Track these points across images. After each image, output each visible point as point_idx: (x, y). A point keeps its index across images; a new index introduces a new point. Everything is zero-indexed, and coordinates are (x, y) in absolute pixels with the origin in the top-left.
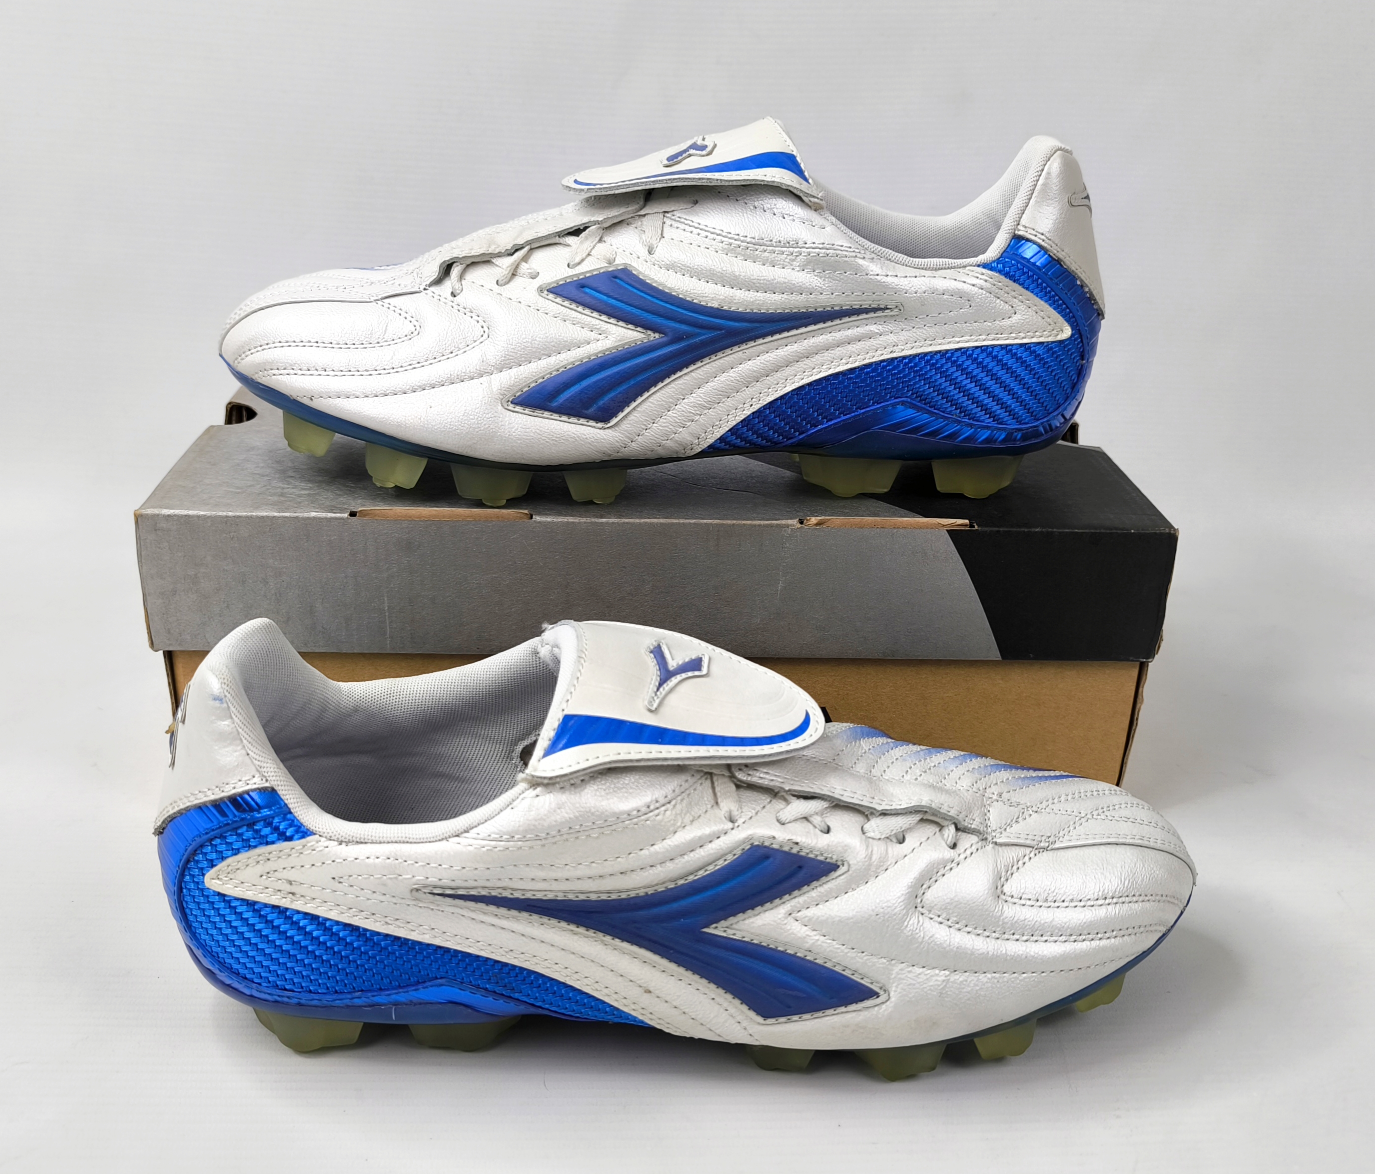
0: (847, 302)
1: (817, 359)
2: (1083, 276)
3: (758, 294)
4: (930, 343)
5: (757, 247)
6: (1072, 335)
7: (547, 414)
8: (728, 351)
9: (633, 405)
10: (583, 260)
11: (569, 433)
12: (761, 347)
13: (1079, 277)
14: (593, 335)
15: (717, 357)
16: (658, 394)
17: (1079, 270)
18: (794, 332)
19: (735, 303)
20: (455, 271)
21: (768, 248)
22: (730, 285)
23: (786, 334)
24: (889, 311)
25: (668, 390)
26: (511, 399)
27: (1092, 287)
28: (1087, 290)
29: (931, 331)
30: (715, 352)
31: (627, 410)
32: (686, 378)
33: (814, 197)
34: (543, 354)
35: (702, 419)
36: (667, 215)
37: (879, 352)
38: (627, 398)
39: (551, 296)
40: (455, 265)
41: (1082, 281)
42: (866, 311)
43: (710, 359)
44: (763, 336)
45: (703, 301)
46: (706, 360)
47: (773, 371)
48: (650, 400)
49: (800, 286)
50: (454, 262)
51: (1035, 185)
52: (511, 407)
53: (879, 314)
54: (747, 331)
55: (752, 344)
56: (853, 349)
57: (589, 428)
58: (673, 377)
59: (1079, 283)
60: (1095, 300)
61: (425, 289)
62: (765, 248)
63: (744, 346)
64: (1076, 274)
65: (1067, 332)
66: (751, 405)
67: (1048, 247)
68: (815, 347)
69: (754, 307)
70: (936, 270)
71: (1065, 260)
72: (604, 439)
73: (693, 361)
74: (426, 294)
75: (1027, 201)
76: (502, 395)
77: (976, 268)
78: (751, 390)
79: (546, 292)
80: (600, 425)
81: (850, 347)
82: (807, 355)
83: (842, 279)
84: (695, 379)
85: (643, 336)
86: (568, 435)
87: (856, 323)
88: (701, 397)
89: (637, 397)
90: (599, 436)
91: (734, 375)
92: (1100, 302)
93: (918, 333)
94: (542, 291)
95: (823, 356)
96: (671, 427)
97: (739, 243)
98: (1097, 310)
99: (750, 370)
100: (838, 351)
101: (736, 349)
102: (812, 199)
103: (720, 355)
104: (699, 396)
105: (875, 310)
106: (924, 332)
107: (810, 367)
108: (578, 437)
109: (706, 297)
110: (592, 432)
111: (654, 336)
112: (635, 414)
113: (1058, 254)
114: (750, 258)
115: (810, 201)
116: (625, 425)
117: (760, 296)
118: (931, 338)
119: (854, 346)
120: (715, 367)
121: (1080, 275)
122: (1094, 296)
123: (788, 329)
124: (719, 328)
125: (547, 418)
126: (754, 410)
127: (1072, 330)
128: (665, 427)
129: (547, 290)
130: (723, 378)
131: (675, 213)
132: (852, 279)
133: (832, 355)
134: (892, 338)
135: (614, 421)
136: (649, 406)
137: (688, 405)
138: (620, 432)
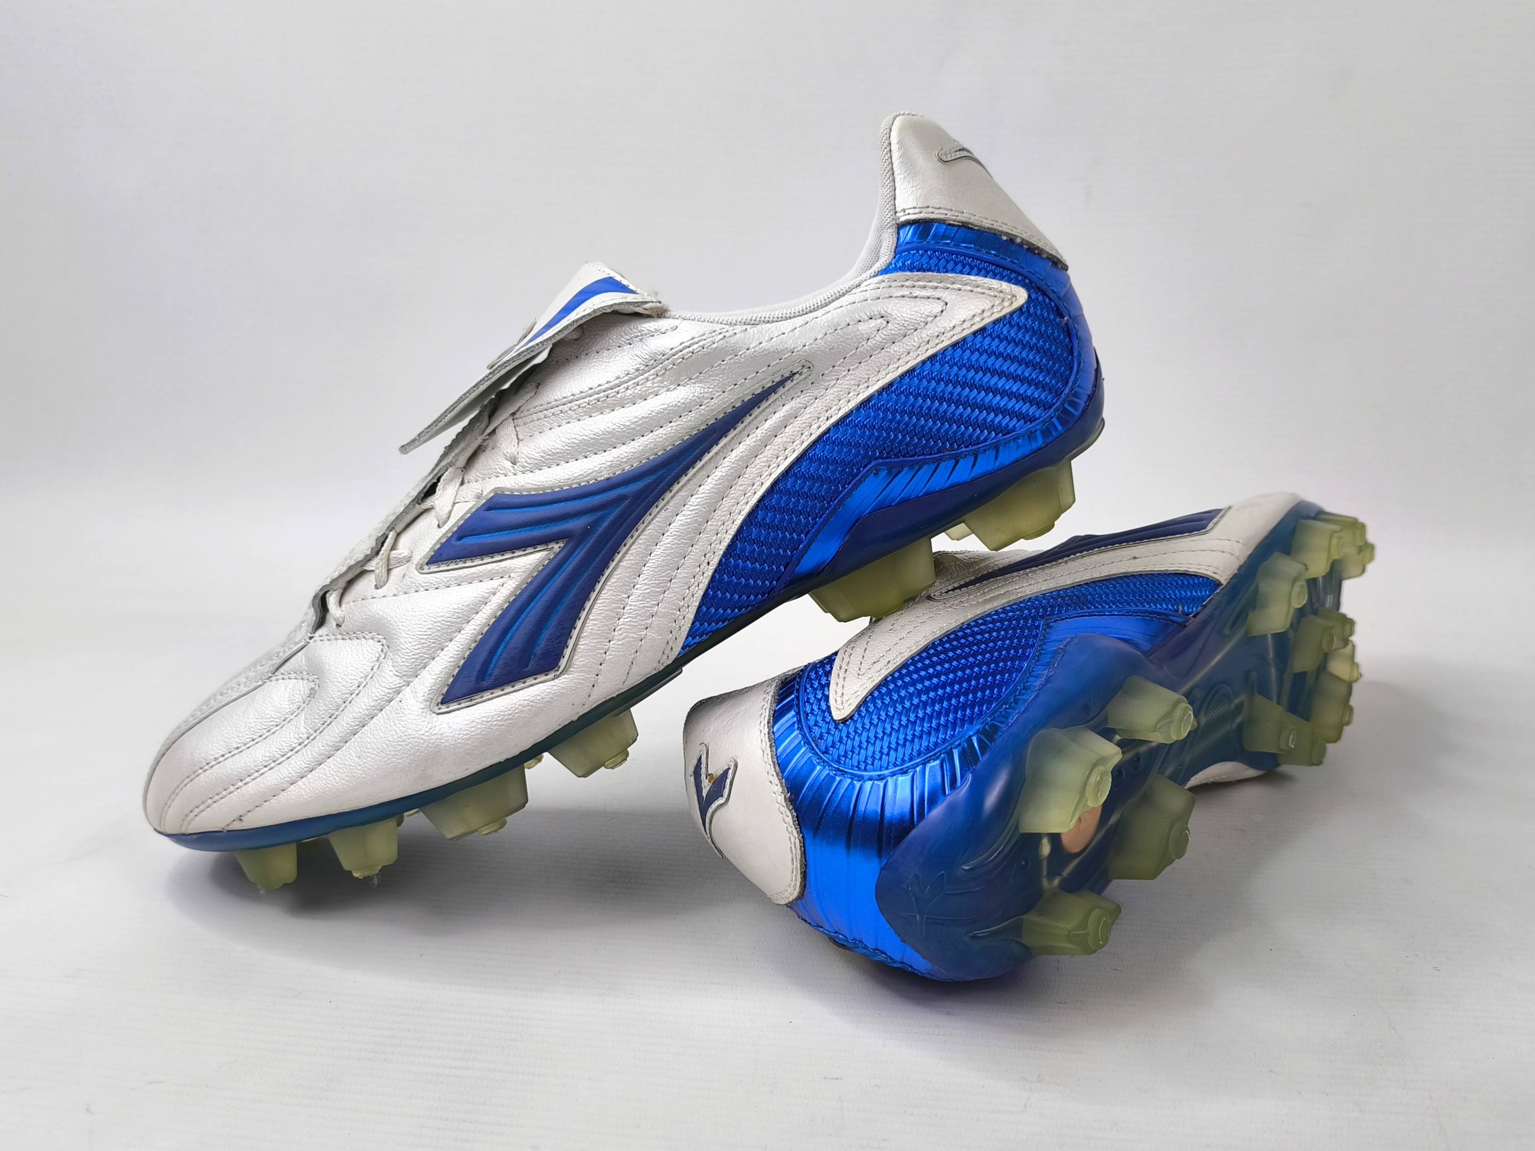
0: (746, 392)
1: (751, 472)
2: (1005, 229)
3: (645, 438)
4: (866, 385)
5: (616, 390)
6: (1029, 296)
7: (487, 695)
8: (648, 518)
9: (575, 633)
10: (450, 512)
11: (522, 702)
12: (681, 493)
13: (1002, 232)
14: (496, 583)
15: (639, 531)
16: (596, 606)
17: (996, 224)
18: (707, 457)
19: (626, 462)
20: (332, 600)
21: (629, 383)
22: (611, 446)
23: (699, 465)
24: (797, 376)
25: (605, 594)
26: (440, 700)
27: (1025, 236)
28: (1018, 240)
29: (861, 371)
30: (633, 526)
31: (571, 643)
32: (619, 571)
33: (646, 302)
34: (453, 632)
35: (661, 608)
36: (516, 416)
37: (815, 427)
38: (563, 629)
39: (434, 568)
40: (327, 595)
41: (1007, 234)
42: (773, 389)
43: (632, 537)
44: (676, 479)
45: (591, 479)
46: (629, 541)
47: (709, 512)
48: (591, 617)
49: (683, 403)
50: (326, 592)
51: (891, 163)
52: (444, 709)
53: (789, 385)
54: (656, 483)
55: (668, 495)
56: (784, 440)
57: (540, 685)
58: (603, 579)
59: (1004, 238)
60: (1038, 248)
61: (311, 638)
62: (625, 385)
63: (661, 503)
64: (995, 230)
65: (1021, 295)
66: (708, 563)
67: (942, 217)
68: (740, 460)
69: (647, 455)
70: (826, 305)
71: (971, 221)
72: (563, 688)
73: (615, 550)
74: (315, 641)
75: (891, 184)
76: (427, 701)
77: (872, 279)
78: (698, 547)
79: (426, 567)
80: (551, 676)
81: (778, 440)
82: (737, 474)
83: (724, 369)
84: (630, 567)
85: (545, 553)
86: (520, 705)
87: (771, 410)
88: (646, 584)
89: (575, 622)
90: (555, 688)
91: (668, 541)
92: (1047, 249)
93: (846, 382)
94: (422, 568)
95: (756, 465)
96: (631, 635)
97: (596, 396)
98: (1048, 258)
99: (683, 525)
100: (769, 451)
101: (654, 510)
102: (646, 306)
103: (641, 526)
104: (643, 584)
105: (782, 383)
106: (852, 377)
107: (748, 485)
108: (532, 702)
109: (591, 473)
110: (545, 688)
111: (556, 547)
112: (582, 642)
113: (959, 218)
114: (615, 405)
115: (646, 309)
116: (578, 660)
117: (648, 439)
118: (863, 381)
119: (783, 435)
120: (644, 543)
121: (1000, 229)
122: (1033, 245)
123: (699, 457)
124: (622, 498)
125: (489, 700)
126: (714, 567)
127: (1028, 290)
128: (624, 638)
129: (427, 564)
130: (658, 551)
131: (522, 409)
132: (735, 363)
133: (765, 459)
134: (818, 404)
135: (563, 663)
136: (594, 625)
137: (638, 601)
138: (577, 672)
